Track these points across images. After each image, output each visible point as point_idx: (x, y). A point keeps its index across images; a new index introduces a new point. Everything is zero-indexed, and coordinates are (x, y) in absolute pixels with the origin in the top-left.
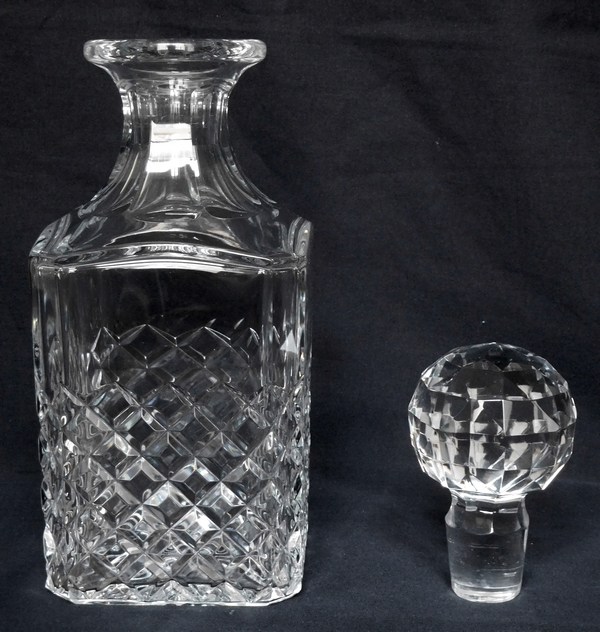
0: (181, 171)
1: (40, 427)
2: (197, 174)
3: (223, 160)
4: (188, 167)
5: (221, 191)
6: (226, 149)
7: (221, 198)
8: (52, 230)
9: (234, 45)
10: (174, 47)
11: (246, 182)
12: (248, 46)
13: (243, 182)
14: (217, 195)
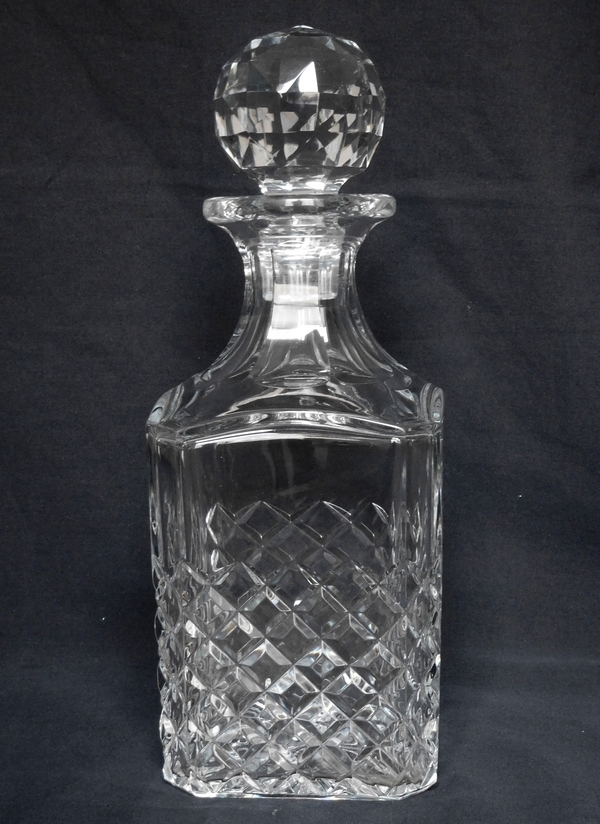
0: (308, 337)
1: (156, 606)
2: (326, 340)
3: (351, 324)
4: (316, 332)
5: (349, 357)
6: (355, 312)
7: (348, 363)
8: (169, 396)
9: (363, 200)
10: (301, 202)
11: (373, 343)
12: (377, 200)
13: (369, 342)
14: (344, 359)
